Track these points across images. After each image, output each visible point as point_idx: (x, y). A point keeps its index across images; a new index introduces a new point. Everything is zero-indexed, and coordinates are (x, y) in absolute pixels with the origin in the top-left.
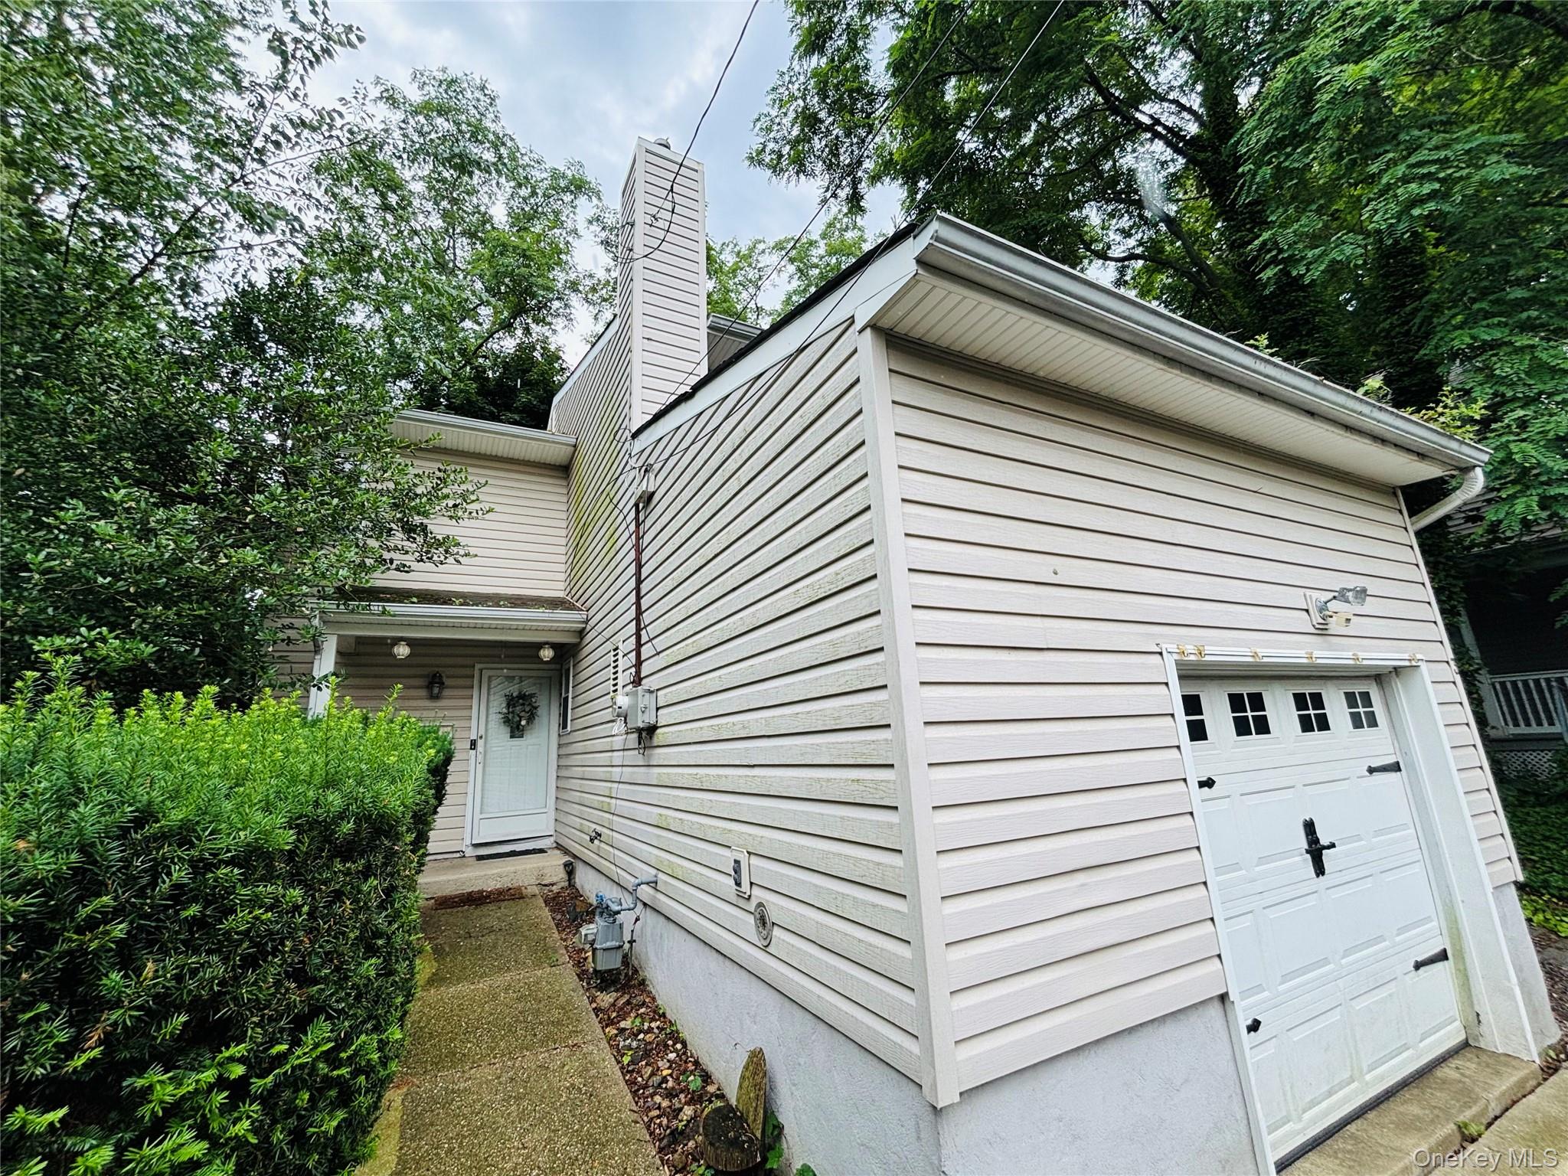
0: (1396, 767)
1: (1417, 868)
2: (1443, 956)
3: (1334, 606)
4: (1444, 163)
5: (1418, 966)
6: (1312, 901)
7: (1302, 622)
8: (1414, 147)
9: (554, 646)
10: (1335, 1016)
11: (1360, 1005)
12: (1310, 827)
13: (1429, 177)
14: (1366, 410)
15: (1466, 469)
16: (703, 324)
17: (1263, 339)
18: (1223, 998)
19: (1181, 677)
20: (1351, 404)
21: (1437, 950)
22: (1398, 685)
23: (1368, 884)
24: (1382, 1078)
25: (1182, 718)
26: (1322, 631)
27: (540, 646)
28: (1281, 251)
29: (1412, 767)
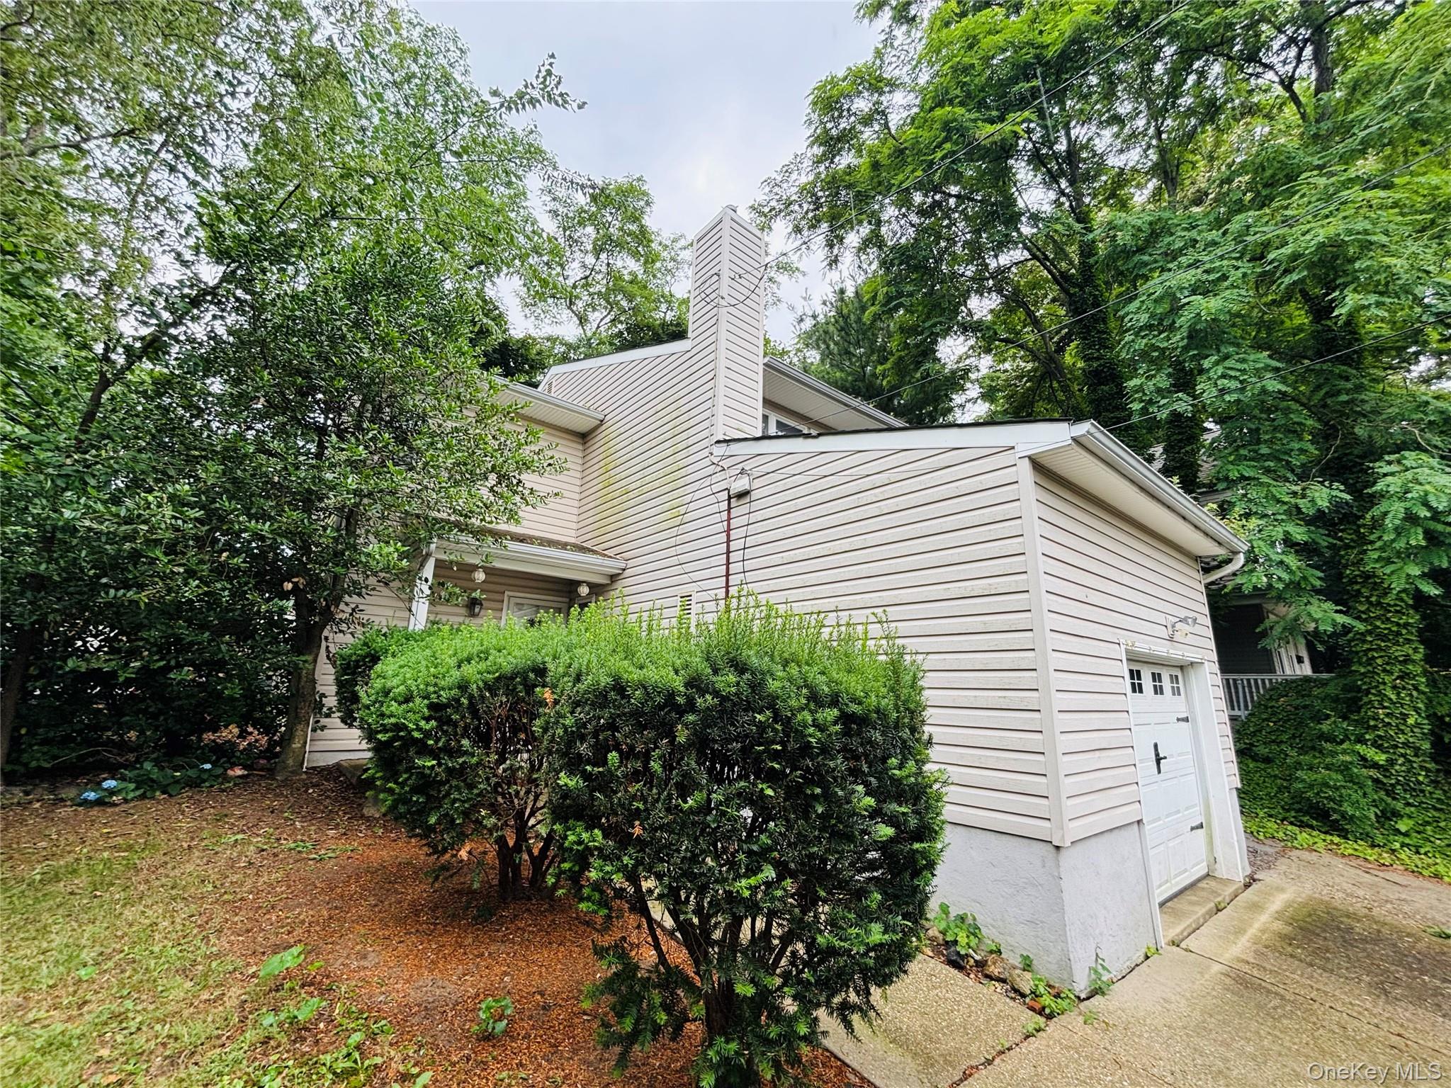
0: (1186, 720)
1: (1193, 777)
2: (1201, 826)
3: (1179, 626)
4: (1243, 371)
5: (1192, 829)
6: (1155, 787)
7: (1164, 633)
8: (1227, 357)
9: (591, 585)
10: (1162, 848)
11: (1171, 844)
12: (1156, 746)
13: (1236, 378)
14: (1207, 519)
15: (1236, 553)
16: (762, 361)
17: (1176, 479)
18: (1139, 822)
19: (1128, 660)
20: (1200, 514)
21: (1198, 823)
22: (1192, 673)
23: (1175, 781)
24: (1177, 883)
25: (1128, 681)
26: (1171, 639)
27: (579, 583)
28: (1145, 394)
29: (1195, 721)
